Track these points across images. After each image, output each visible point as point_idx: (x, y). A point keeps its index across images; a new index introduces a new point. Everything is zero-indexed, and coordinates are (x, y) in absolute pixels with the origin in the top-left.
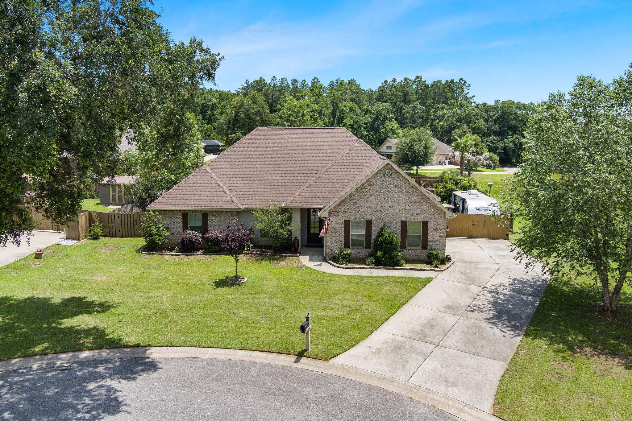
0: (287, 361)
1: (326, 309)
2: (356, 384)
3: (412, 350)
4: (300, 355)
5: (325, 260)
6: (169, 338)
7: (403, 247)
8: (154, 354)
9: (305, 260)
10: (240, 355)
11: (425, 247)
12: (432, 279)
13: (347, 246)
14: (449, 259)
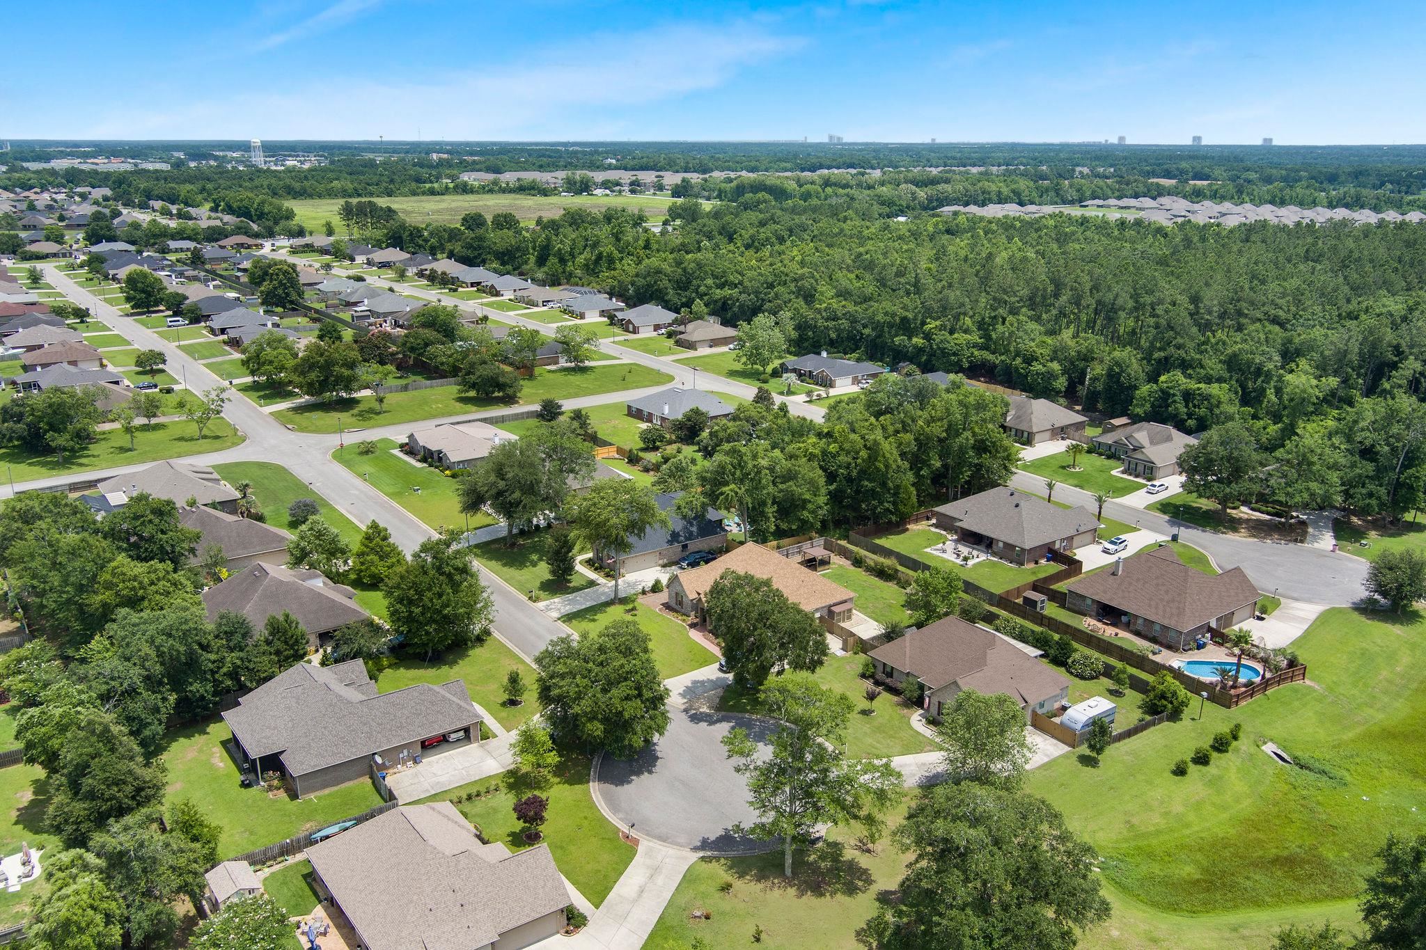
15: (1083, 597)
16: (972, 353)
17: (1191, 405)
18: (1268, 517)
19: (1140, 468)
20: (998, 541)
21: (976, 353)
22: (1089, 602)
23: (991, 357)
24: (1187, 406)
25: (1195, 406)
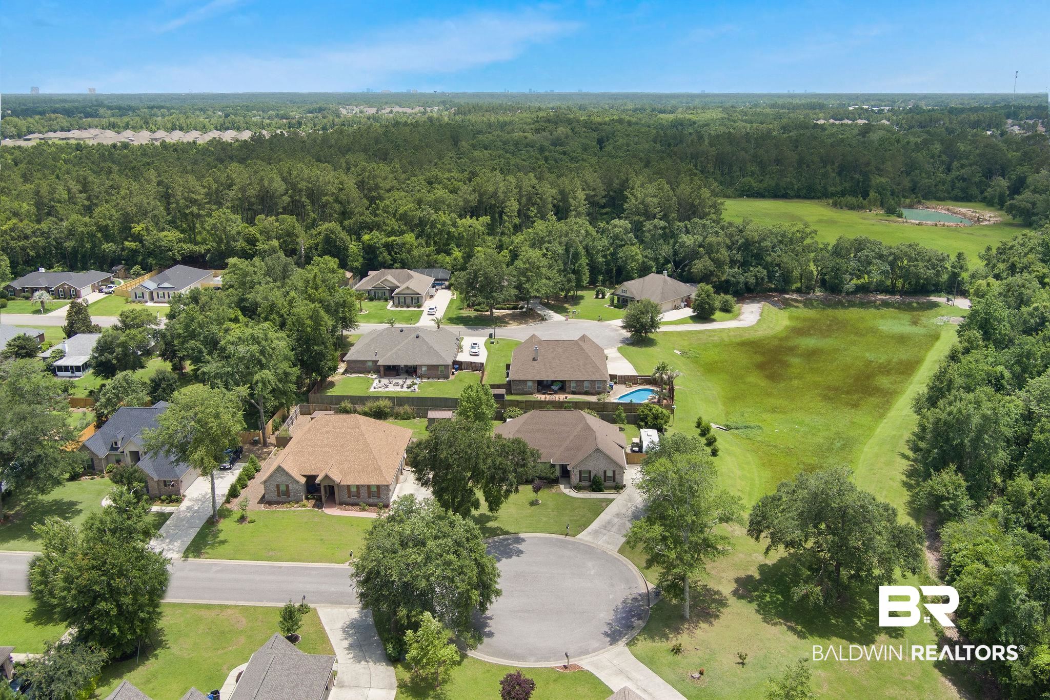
0: (562, 537)
1: (573, 516)
2: (583, 544)
3: (601, 532)
4: (566, 535)
5: (571, 488)
6: (524, 530)
7: (605, 481)
8: (522, 535)
9: (562, 487)
10: (548, 535)
11: (614, 481)
12: (614, 499)
13: (580, 481)
14: (625, 486)
15: (525, 382)
16: (181, 247)
17: (393, 253)
18: (510, 312)
19: (409, 301)
20: (421, 366)
21: (184, 246)
22: (530, 384)
23: (196, 248)
24: (390, 254)
25: (396, 253)
